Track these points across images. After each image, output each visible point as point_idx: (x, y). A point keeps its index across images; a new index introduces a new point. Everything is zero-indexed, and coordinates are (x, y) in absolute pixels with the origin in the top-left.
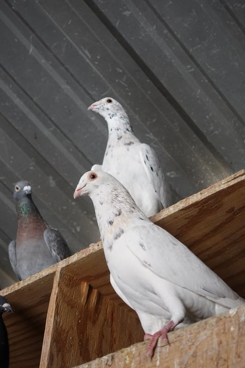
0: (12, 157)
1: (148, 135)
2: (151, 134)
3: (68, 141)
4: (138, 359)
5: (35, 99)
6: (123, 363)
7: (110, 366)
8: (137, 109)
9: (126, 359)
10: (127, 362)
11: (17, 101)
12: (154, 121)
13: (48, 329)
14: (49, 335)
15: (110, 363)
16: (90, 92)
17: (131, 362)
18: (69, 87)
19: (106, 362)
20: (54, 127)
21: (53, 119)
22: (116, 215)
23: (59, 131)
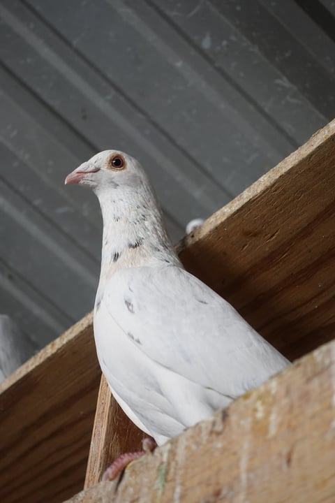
0: (51, 163)
1: (278, 81)
2: (285, 79)
3: (140, 116)
4: (284, 402)
5: (75, 42)
6: (249, 420)
7: (218, 434)
8: (254, 34)
9: (255, 410)
10: (260, 415)
11: (46, 52)
12: (287, 55)
13: (102, 408)
14: (102, 418)
15: (219, 428)
16: (167, 12)
17: (268, 413)
18: (129, 11)
19: (210, 427)
20: (113, 92)
21: (110, 76)
22: (130, 246)
23: (122, 99)
